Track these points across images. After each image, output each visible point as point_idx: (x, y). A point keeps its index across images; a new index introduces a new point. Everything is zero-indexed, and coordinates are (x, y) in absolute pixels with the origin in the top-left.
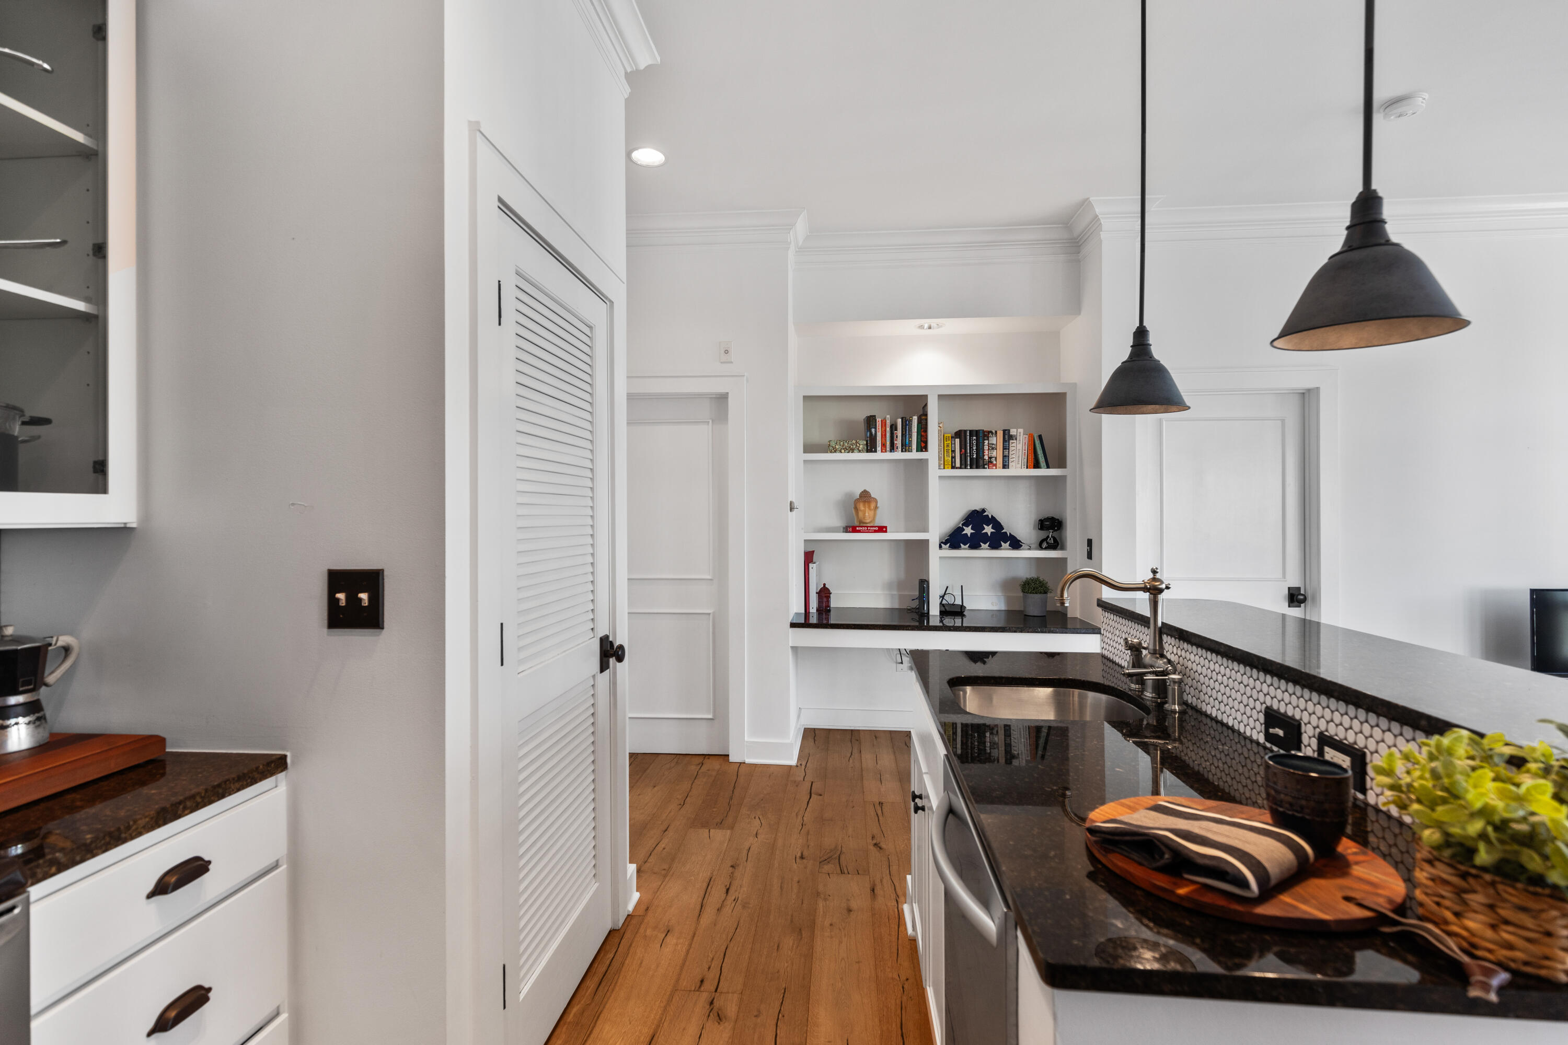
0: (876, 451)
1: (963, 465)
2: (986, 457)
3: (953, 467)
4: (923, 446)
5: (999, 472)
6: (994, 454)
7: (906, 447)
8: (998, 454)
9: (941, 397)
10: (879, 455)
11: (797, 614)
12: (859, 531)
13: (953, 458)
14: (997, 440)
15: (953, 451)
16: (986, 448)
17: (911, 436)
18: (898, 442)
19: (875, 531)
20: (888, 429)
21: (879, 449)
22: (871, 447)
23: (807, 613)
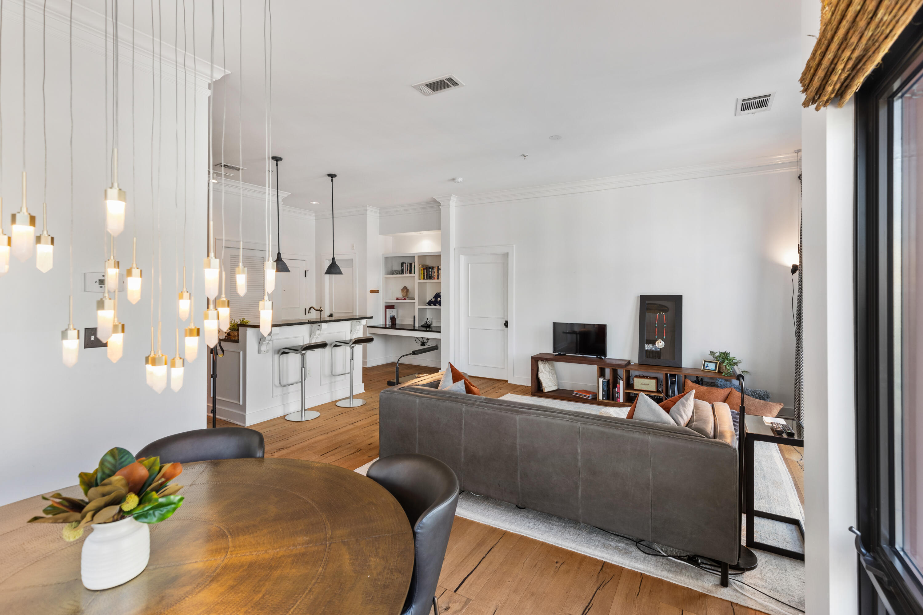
0: (403, 274)
1: (427, 279)
2: (433, 276)
3: (424, 279)
4: (414, 273)
5: (436, 280)
6: (435, 274)
7: (411, 273)
8: (436, 274)
9: (419, 256)
10: (404, 275)
11: (383, 325)
12: (399, 299)
13: (424, 276)
14: (436, 270)
15: (424, 274)
16: (433, 272)
17: (412, 269)
18: (408, 271)
19: (403, 299)
20: (406, 267)
21: (404, 273)
22: (402, 273)
23: (386, 325)
